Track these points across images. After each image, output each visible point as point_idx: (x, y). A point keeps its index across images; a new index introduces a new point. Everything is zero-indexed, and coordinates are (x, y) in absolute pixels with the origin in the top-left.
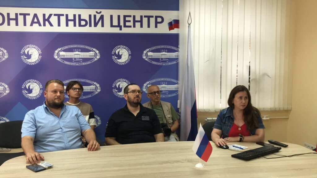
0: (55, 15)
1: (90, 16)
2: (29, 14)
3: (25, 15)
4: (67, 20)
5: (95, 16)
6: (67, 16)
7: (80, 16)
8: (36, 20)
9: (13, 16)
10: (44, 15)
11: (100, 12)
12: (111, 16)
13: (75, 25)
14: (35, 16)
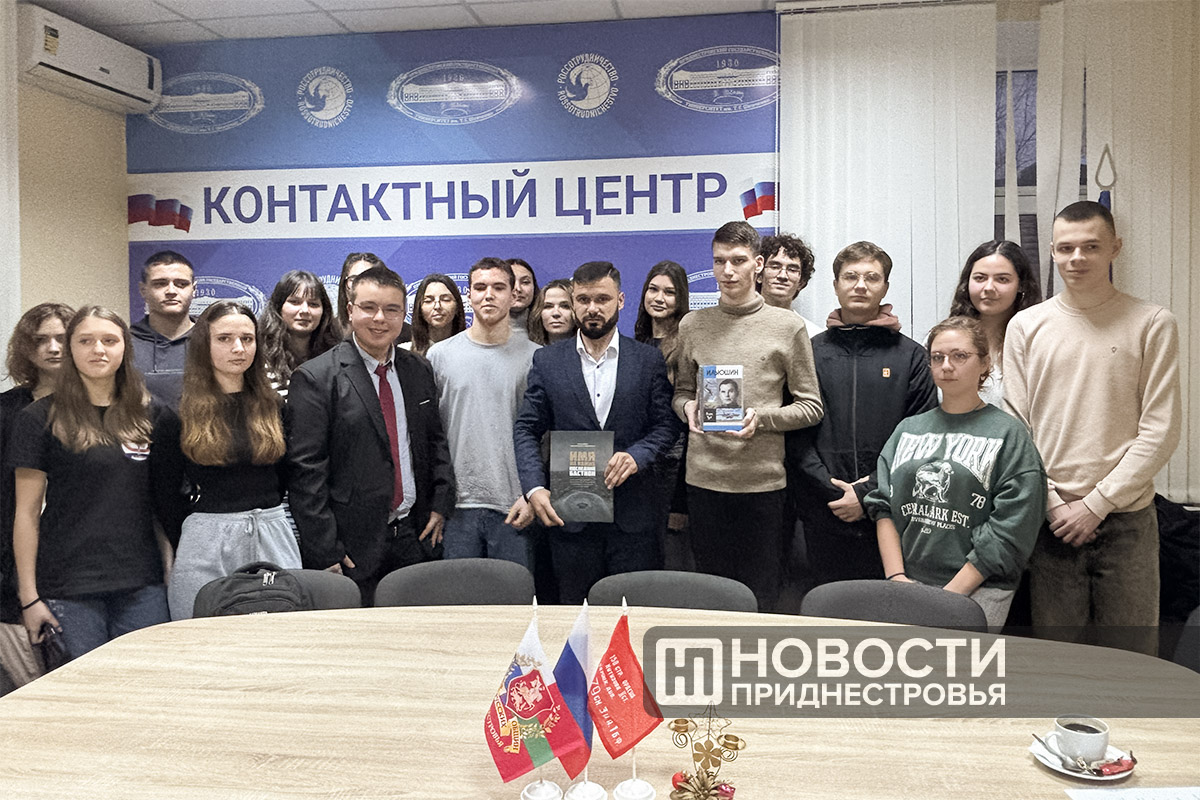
0: (395, 186)
1: (496, 184)
2: (324, 188)
3: (313, 190)
4: (431, 200)
5: (510, 183)
6: (429, 186)
7: (465, 185)
8: (342, 204)
9: (282, 195)
10: (366, 187)
11: (526, 171)
12: (559, 182)
13: (451, 215)
14: (342, 190)
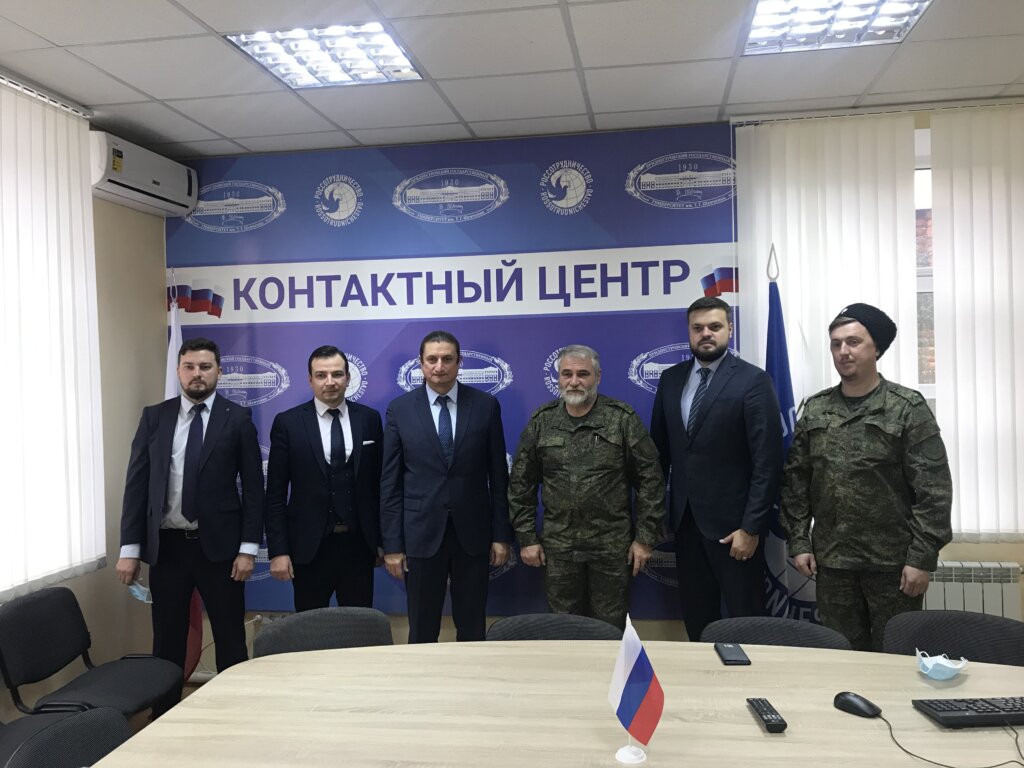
0: (400, 275)
1: (487, 273)
2: (338, 278)
3: (329, 280)
4: (431, 287)
5: (499, 273)
6: (429, 275)
7: (461, 274)
8: (354, 291)
9: (301, 284)
10: (374, 278)
11: (514, 262)
12: (542, 271)
13: (449, 300)
14: (354, 280)
